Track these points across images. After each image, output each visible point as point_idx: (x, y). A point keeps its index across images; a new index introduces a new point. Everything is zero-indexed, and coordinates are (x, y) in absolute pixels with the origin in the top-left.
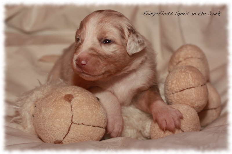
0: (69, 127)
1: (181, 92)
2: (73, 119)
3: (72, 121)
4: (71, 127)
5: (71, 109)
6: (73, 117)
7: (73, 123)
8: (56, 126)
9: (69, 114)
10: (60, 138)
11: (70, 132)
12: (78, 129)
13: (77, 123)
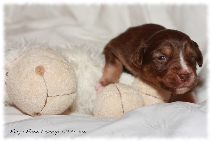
0: (45, 101)
1: (146, 95)
2: (48, 93)
3: (47, 95)
4: (47, 100)
5: (44, 84)
6: (48, 92)
7: (49, 96)
8: (33, 101)
9: (44, 89)
10: (38, 111)
11: (46, 104)
12: (54, 101)
13: (53, 96)
